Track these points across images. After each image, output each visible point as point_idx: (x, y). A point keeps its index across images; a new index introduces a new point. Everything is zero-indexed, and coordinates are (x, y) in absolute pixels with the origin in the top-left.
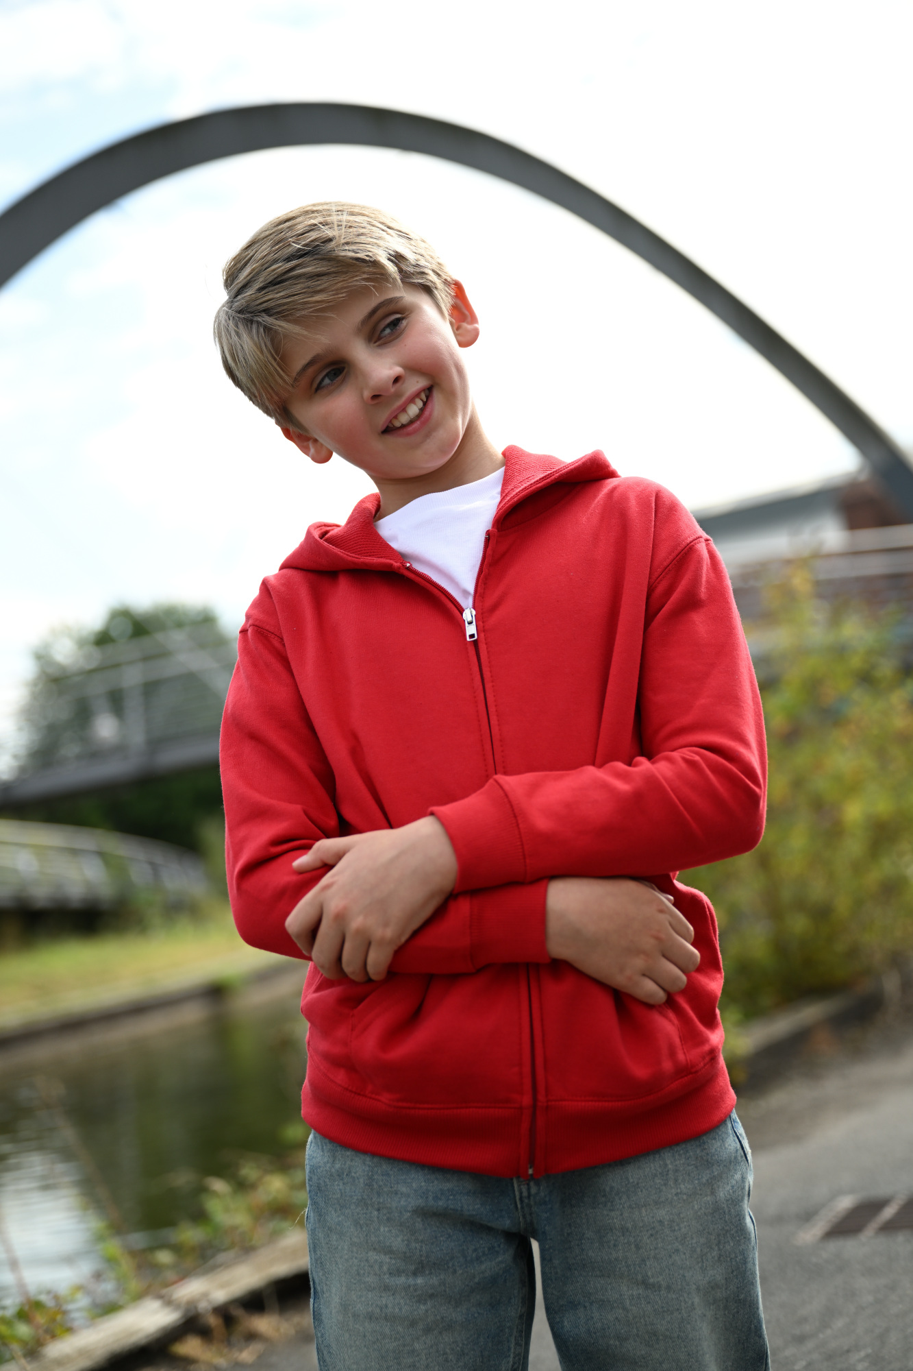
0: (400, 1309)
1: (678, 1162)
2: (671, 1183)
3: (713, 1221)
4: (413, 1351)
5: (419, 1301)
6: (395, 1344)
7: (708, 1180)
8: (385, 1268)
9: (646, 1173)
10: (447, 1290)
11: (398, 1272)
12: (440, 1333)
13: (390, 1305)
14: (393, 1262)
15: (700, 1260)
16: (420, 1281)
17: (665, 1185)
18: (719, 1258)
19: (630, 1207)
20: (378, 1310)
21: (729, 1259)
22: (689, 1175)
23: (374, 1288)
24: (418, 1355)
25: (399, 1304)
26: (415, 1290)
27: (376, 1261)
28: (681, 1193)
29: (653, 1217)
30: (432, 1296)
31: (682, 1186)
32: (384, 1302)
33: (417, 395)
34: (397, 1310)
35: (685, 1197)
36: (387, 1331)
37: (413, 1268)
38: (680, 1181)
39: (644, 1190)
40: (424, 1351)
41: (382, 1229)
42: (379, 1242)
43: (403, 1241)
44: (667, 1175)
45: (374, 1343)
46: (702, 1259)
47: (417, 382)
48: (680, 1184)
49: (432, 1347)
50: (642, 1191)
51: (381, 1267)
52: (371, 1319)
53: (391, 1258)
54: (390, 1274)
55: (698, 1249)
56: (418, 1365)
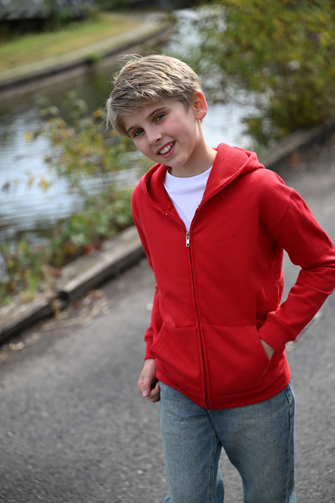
0: (176, 432)
1: (259, 407)
2: (256, 413)
3: (270, 424)
4: (180, 445)
5: (182, 430)
6: (175, 442)
7: (269, 412)
8: (172, 419)
9: (248, 409)
10: (191, 426)
11: (176, 420)
12: (189, 440)
13: (173, 430)
14: (174, 417)
15: (264, 436)
16: (182, 423)
17: (254, 413)
18: (272, 435)
19: (242, 418)
20: (170, 432)
21: (275, 435)
22: (263, 411)
23: (169, 425)
24: (182, 447)
25: (176, 430)
26: (181, 426)
27: (169, 416)
28: (259, 416)
29: (249, 422)
30: (186, 428)
31: (260, 414)
32: (172, 429)
33: (169, 144)
34: (175, 432)
35: (260, 417)
36: (173, 438)
37: (180, 419)
38: (259, 412)
39: (247, 414)
40: (184, 446)
41: (171, 407)
42: (170, 410)
43: (177, 410)
44: (255, 410)
45: (169, 442)
46: (265, 436)
47: (168, 140)
48: (259, 413)
49: (186, 444)
50: (246, 414)
51: (171, 418)
52: (168, 434)
53: (174, 416)
54: (173, 420)
55: (264, 433)
56: (182, 450)
